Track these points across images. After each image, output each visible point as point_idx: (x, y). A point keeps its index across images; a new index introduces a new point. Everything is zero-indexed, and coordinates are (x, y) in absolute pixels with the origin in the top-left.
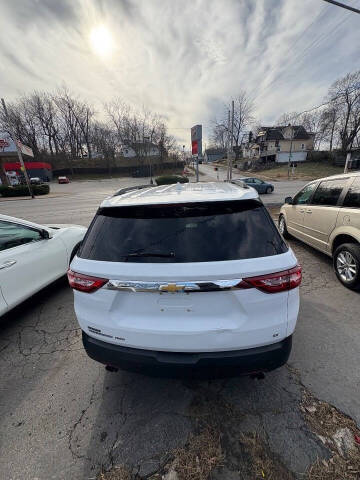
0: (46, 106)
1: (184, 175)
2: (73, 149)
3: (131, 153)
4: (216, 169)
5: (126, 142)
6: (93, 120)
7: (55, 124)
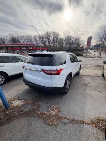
0: (49, 34)
1: (82, 53)
2: (53, 45)
3: (68, 46)
4: (95, 52)
5: (67, 43)
6: (59, 37)
7: (50, 38)
